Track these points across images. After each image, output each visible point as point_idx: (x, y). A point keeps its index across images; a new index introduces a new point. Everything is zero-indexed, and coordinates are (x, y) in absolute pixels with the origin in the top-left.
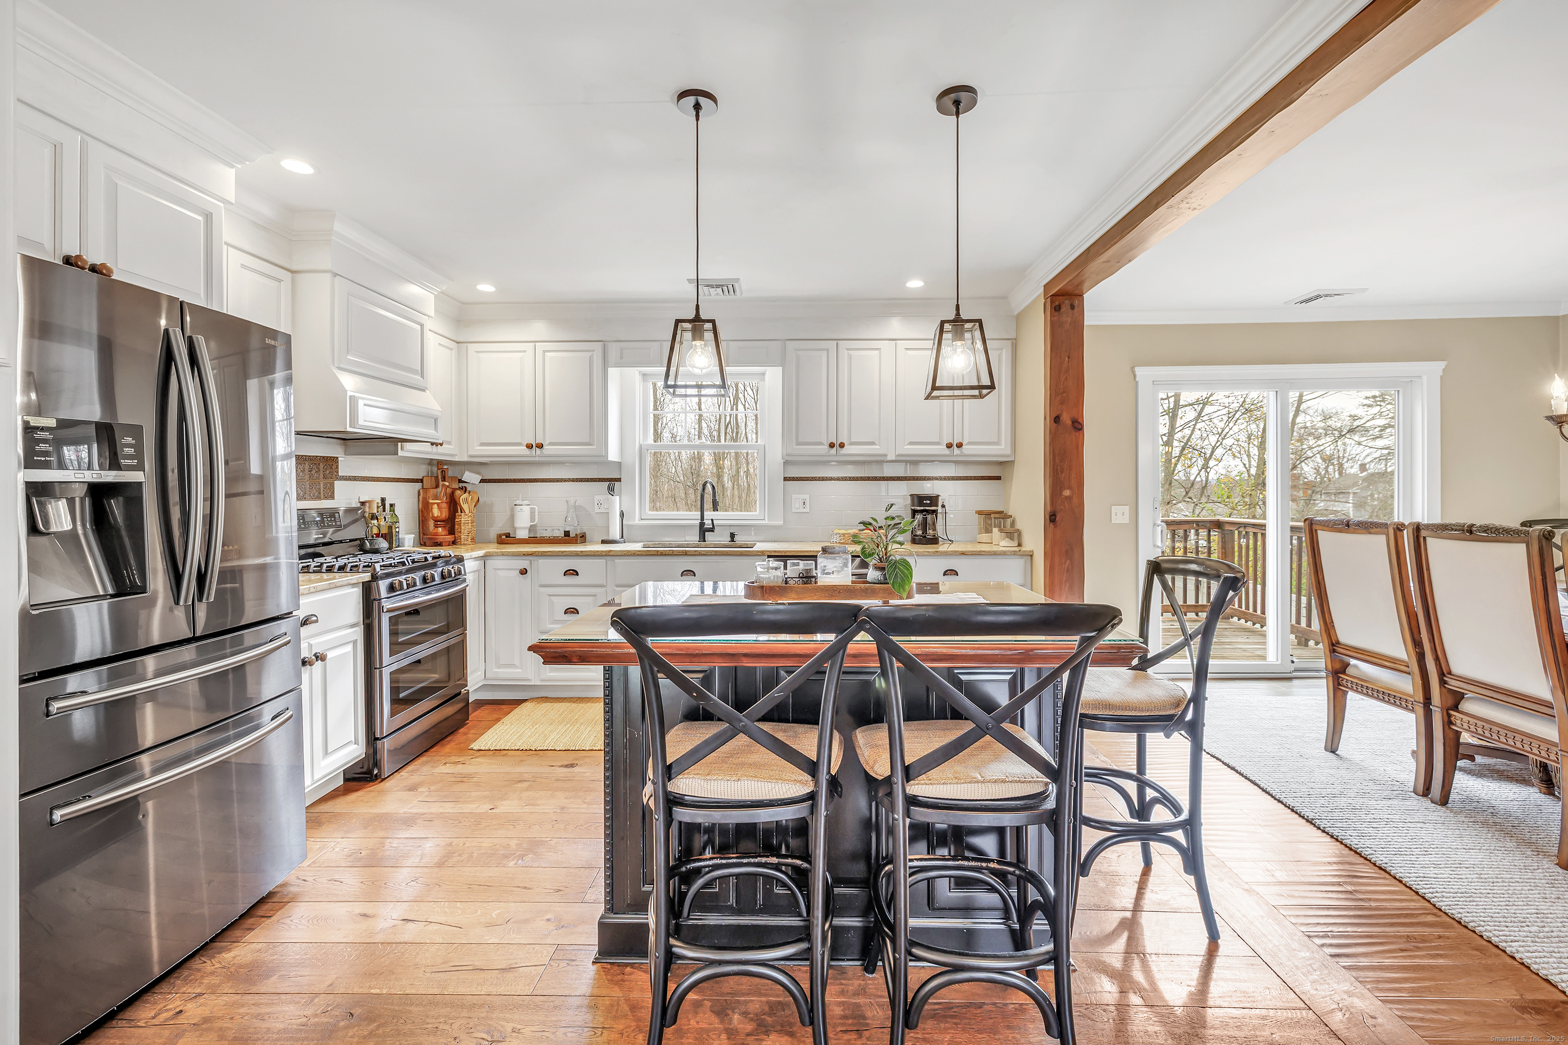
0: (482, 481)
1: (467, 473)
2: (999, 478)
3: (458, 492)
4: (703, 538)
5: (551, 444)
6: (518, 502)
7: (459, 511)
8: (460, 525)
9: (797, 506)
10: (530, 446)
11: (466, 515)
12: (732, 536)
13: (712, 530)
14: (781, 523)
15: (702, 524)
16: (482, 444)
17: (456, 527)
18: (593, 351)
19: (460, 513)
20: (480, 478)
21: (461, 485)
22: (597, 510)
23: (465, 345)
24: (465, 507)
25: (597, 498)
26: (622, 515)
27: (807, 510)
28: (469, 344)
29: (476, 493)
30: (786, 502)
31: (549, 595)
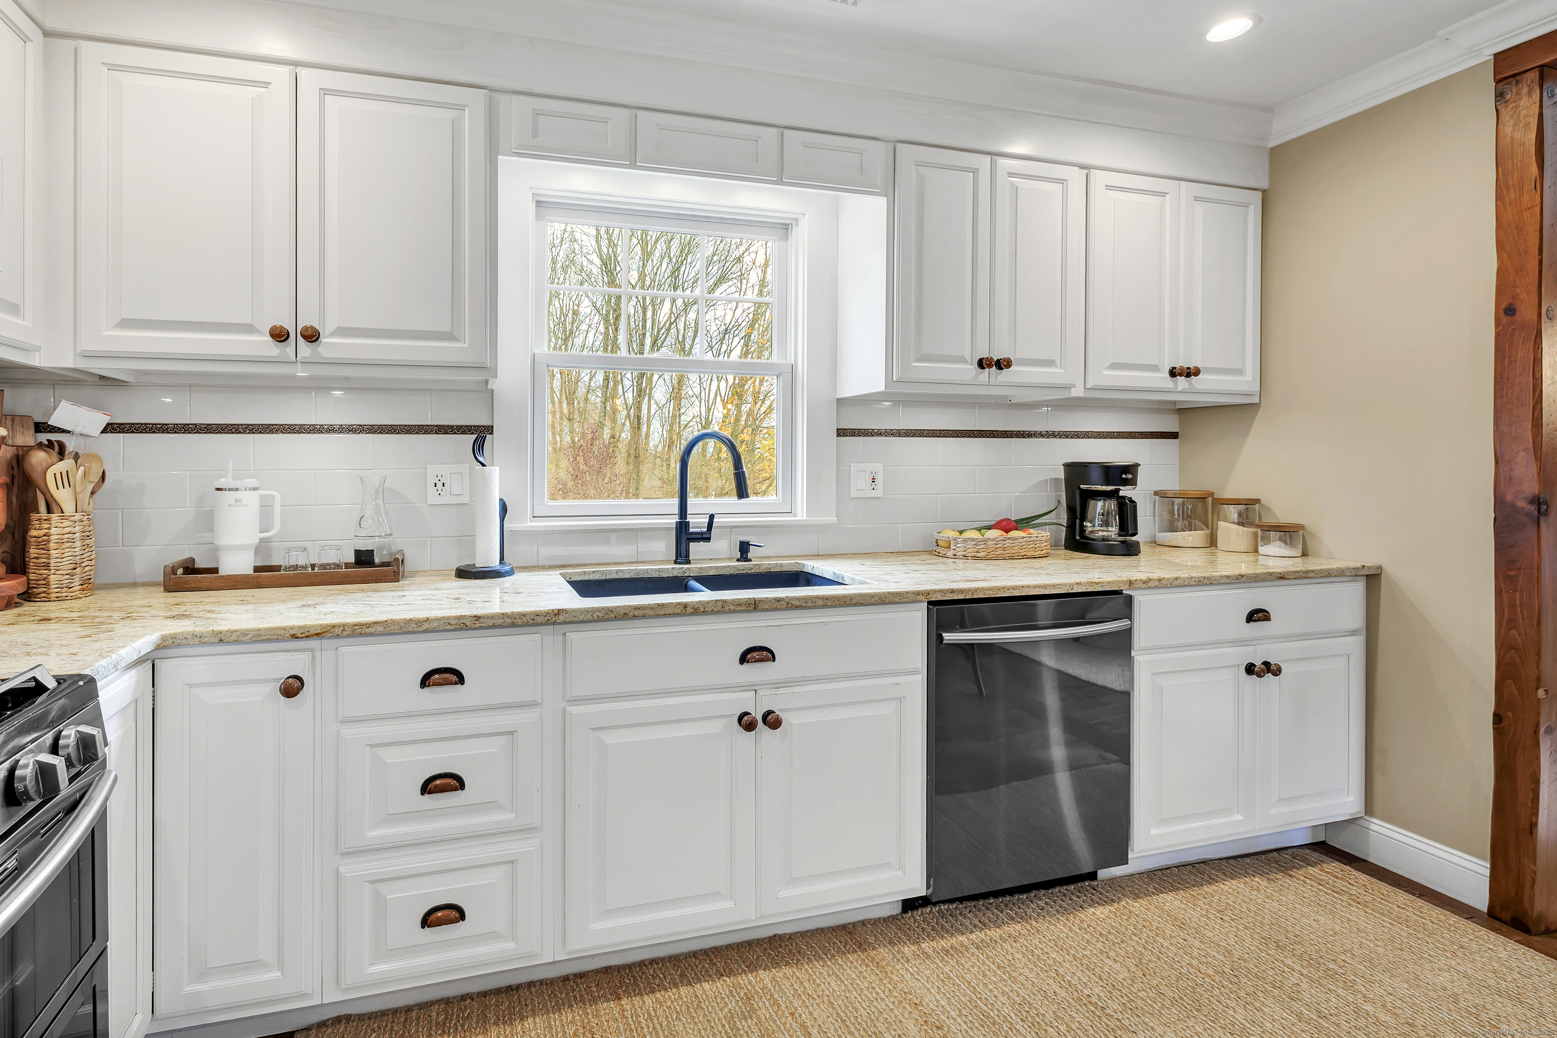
0: (110, 428)
1: (64, 406)
2: (1174, 435)
3: (39, 458)
4: (682, 556)
5: (341, 331)
6: (222, 482)
7: (42, 507)
8: (44, 544)
9: (859, 485)
10: (280, 336)
11: (63, 518)
12: (744, 547)
13: (705, 537)
14: (833, 519)
15: (682, 527)
16: (126, 323)
17: (33, 551)
18: (461, 108)
19: (43, 513)
20: (104, 420)
21: (44, 437)
22: (433, 498)
23: (71, 44)
24: (63, 496)
25: (433, 471)
26: (504, 509)
27: (879, 493)
28: (84, 44)
29: (98, 458)
30: (842, 478)
31: (372, 746)
